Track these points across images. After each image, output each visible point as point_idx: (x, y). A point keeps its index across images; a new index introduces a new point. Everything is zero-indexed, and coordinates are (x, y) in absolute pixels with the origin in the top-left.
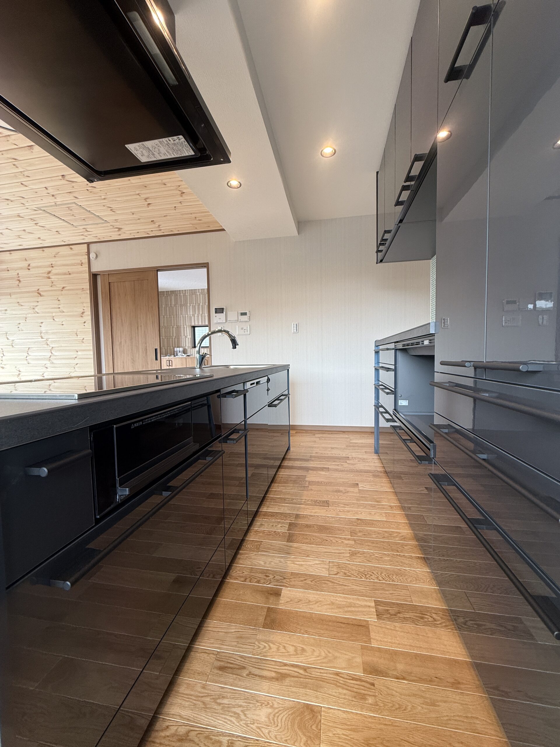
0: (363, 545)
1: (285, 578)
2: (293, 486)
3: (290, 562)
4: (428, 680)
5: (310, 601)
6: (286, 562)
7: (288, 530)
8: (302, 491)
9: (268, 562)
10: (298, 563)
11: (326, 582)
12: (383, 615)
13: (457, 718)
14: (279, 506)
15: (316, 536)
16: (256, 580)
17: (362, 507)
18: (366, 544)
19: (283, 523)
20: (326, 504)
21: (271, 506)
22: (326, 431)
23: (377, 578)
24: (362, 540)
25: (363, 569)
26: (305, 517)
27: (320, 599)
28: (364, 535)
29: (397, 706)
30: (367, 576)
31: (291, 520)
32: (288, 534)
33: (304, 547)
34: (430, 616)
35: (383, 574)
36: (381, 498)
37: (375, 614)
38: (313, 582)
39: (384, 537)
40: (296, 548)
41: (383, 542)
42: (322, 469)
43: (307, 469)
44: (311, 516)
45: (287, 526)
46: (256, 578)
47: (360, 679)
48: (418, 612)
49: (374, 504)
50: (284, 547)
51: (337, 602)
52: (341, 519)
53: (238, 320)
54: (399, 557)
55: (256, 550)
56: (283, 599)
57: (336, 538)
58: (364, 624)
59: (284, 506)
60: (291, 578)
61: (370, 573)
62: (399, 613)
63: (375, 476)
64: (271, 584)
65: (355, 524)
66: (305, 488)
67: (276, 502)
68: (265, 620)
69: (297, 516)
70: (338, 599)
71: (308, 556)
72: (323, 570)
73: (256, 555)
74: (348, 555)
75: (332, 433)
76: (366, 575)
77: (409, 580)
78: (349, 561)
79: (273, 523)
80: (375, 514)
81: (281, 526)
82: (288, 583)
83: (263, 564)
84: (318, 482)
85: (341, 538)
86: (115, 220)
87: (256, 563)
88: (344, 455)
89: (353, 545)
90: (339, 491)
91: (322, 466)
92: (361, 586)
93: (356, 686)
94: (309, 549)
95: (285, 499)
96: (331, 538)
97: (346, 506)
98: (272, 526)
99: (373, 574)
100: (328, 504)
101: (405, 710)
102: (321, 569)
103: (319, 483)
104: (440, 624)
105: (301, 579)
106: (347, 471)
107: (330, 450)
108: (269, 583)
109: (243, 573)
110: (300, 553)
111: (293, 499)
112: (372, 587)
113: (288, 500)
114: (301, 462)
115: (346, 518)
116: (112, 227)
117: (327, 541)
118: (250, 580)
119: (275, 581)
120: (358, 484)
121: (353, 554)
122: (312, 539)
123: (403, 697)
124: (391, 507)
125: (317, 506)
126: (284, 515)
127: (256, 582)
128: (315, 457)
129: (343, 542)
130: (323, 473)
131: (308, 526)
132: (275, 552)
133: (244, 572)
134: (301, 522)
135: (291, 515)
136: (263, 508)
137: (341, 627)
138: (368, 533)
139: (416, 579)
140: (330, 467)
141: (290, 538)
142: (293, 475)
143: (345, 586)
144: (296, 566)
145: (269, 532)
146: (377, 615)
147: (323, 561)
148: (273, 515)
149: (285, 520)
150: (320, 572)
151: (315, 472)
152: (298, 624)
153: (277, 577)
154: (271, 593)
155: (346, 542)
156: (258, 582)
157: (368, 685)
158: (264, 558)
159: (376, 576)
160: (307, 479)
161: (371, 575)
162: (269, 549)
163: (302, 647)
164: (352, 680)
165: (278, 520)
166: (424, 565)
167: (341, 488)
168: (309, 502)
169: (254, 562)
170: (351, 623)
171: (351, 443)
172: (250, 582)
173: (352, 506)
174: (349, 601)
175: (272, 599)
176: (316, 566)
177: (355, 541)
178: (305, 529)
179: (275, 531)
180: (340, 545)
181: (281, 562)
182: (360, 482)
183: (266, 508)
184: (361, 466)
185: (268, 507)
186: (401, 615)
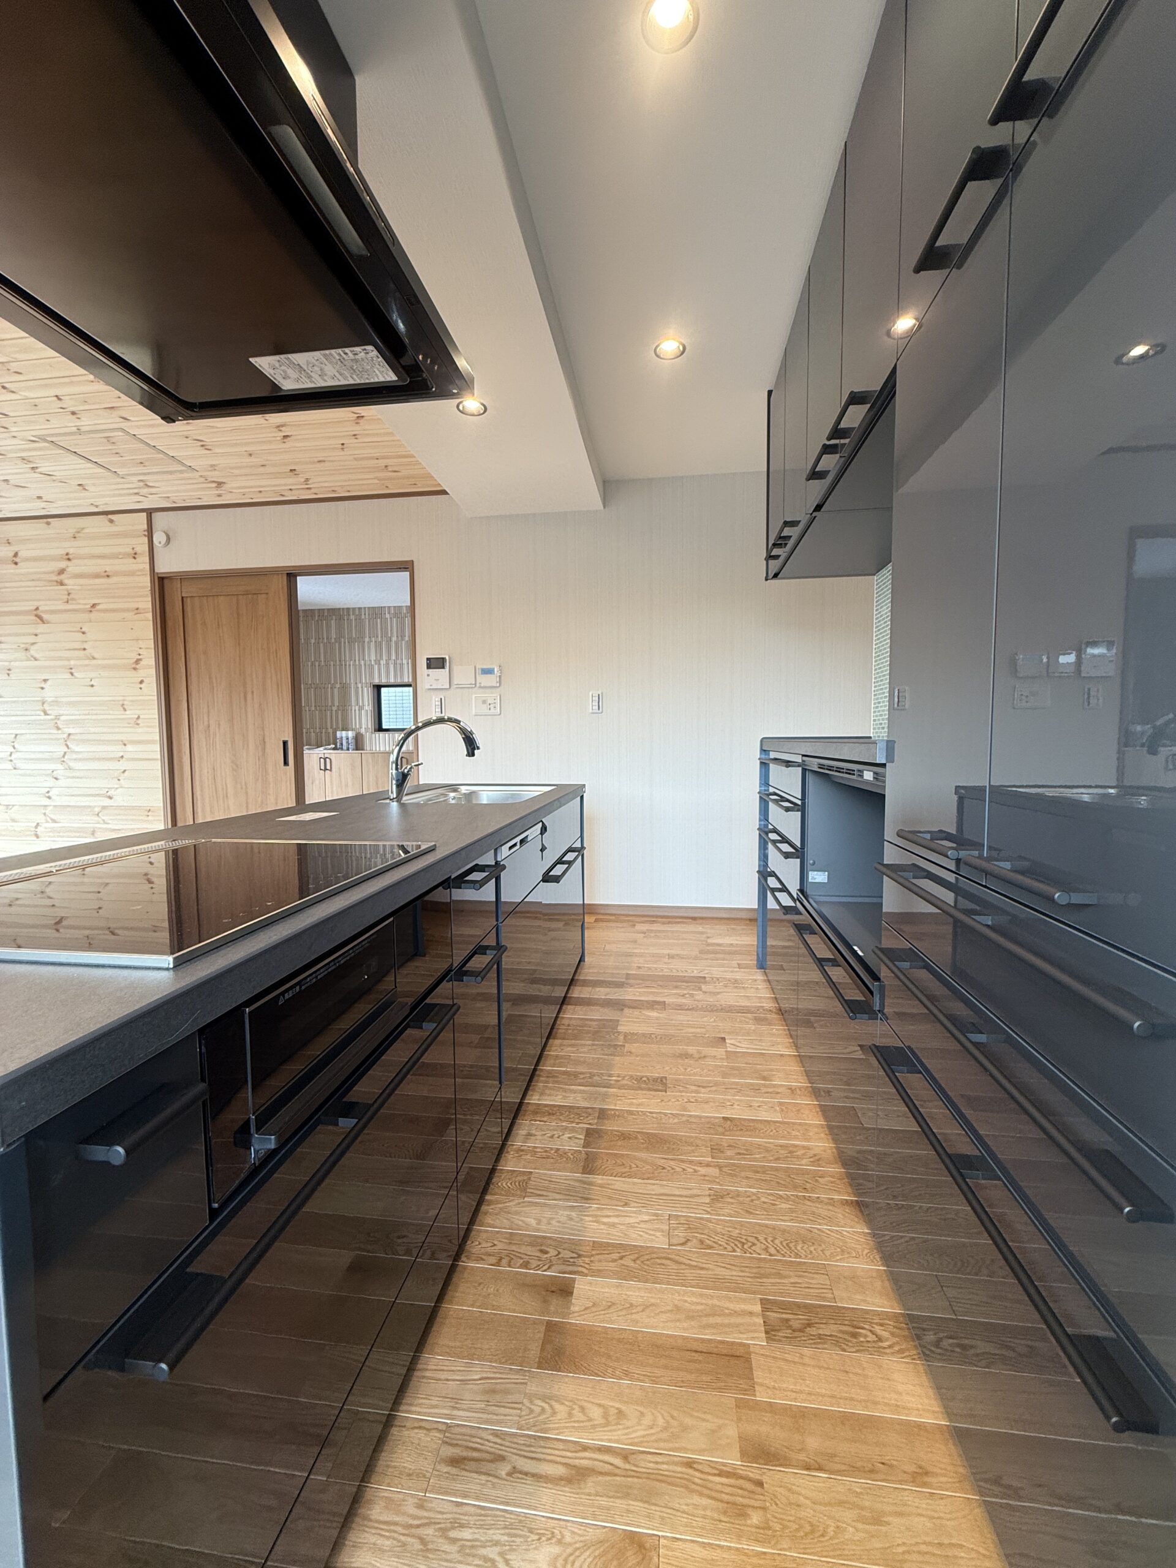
0: (735, 1176)
1: (580, 1256)
2: (593, 1045)
3: (591, 1219)
4: (867, 1469)
5: (632, 1305)
6: (582, 1220)
7: (583, 1147)
8: (611, 1055)
9: (545, 1221)
10: (605, 1220)
11: (664, 1261)
12: (778, 1331)
13: (923, 1548)
14: (565, 1091)
15: (641, 1160)
16: (522, 1261)
17: (733, 1091)
18: (743, 1174)
19: (573, 1130)
20: (660, 1084)
21: (547, 1092)
22: (657, 917)
23: (766, 1249)
24: (734, 1165)
25: (737, 1231)
26: (619, 1115)
27: (653, 1301)
28: (739, 1154)
29: (808, 1528)
30: (745, 1246)
31: (590, 1124)
32: (584, 1156)
33: (619, 1183)
34: (871, 1331)
35: (777, 1242)
36: (772, 1070)
37: (763, 1329)
38: (638, 1262)
39: (778, 1159)
40: (601, 1186)
41: (777, 1169)
42: (652, 1005)
43: (619, 1005)
44: (631, 1113)
45: (582, 1137)
46: (521, 1258)
47: (735, 1474)
48: (846, 1323)
49: (758, 1084)
50: (577, 1184)
51: (687, 1304)
52: (693, 1120)
53: (475, 684)
54: (809, 1203)
55: (519, 1193)
56: (578, 1302)
57: (683, 1161)
58: (740, 1351)
59: (575, 1092)
60: (592, 1256)
61: (750, 1239)
62: (809, 1325)
63: (758, 1020)
64: (553, 1268)
65: (721, 1130)
66: (615, 1049)
67: (557, 1082)
68: (543, 1349)
69: (603, 1114)
70: (689, 1300)
71: (626, 1204)
72: (658, 1234)
73: (519, 1204)
74: (707, 1200)
75: (669, 923)
76: (743, 1244)
77: (828, 1253)
78: (708, 1213)
79: (554, 1130)
80: (759, 1106)
81: (570, 1138)
82: (587, 1266)
83: (534, 1225)
84: (644, 1035)
85: (691, 1162)
86: (212, 466)
87: (520, 1223)
88: (695, 973)
89: (716, 1177)
90: (686, 1056)
91: (651, 998)
92: (733, 1268)
93: (728, 1490)
94: (626, 1187)
95: (576, 1075)
96: (672, 1163)
97: (703, 1090)
98: (552, 1137)
99: (756, 1242)
100: (665, 1085)
101: (823, 1536)
102: (652, 1233)
103: (647, 1038)
104: (890, 1347)
105: (615, 1256)
106: (703, 1009)
107: (666, 960)
108: (549, 1268)
109: (495, 1245)
110: (610, 1198)
111: (592, 1076)
112: (754, 1271)
113: (582, 1076)
114: (608, 990)
115: (700, 1117)
116: (202, 480)
117: (664, 1168)
118: (510, 1262)
119: (559, 1262)
120: (724, 1039)
121: (717, 1197)
122: (634, 1166)
123: (818, 1507)
124: (792, 1090)
125: (642, 1089)
126: (576, 1111)
127: (521, 1267)
128: (635, 977)
129: (695, 1171)
130: (654, 1014)
131: (624, 1136)
132: (558, 1196)
133: (496, 1243)
134: (610, 1126)
135: (590, 1110)
136: (532, 1095)
137: (695, 1361)
138: (747, 1150)
139: (843, 1251)
140: (667, 1000)
141: (589, 1165)
142: (591, 1020)
143: (702, 1269)
144: (602, 1227)
145: (546, 1151)
146: (767, 1332)
147: (656, 1215)
148: (553, 1111)
149: (578, 1123)
150: (652, 1241)
151: (636, 1012)
152: (609, 1357)
153: (567, 1254)
154: (553, 1289)
155: (703, 1170)
156: (526, 1265)
157: (749, 1486)
158: (536, 1211)
159: (764, 1247)
160: (621, 1028)
161: (754, 1244)
162: (547, 1189)
163: (617, 1409)
164: (719, 1475)
165: (564, 1124)
166: (856, 1219)
167: (691, 1050)
168: (625, 1082)
169: (517, 1222)
170: (715, 1350)
171: (708, 945)
172: (510, 1266)
173: (714, 1089)
174: (710, 1302)
175: (555, 1302)
176: (643, 1225)
177: (720, 1168)
178: (619, 1143)
179: (558, 1150)
180: (690, 1179)
181: (571, 1219)
182: (729, 1033)
183: (537, 1097)
184: (730, 997)
185: (542, 1094)
186: (812, 1331)
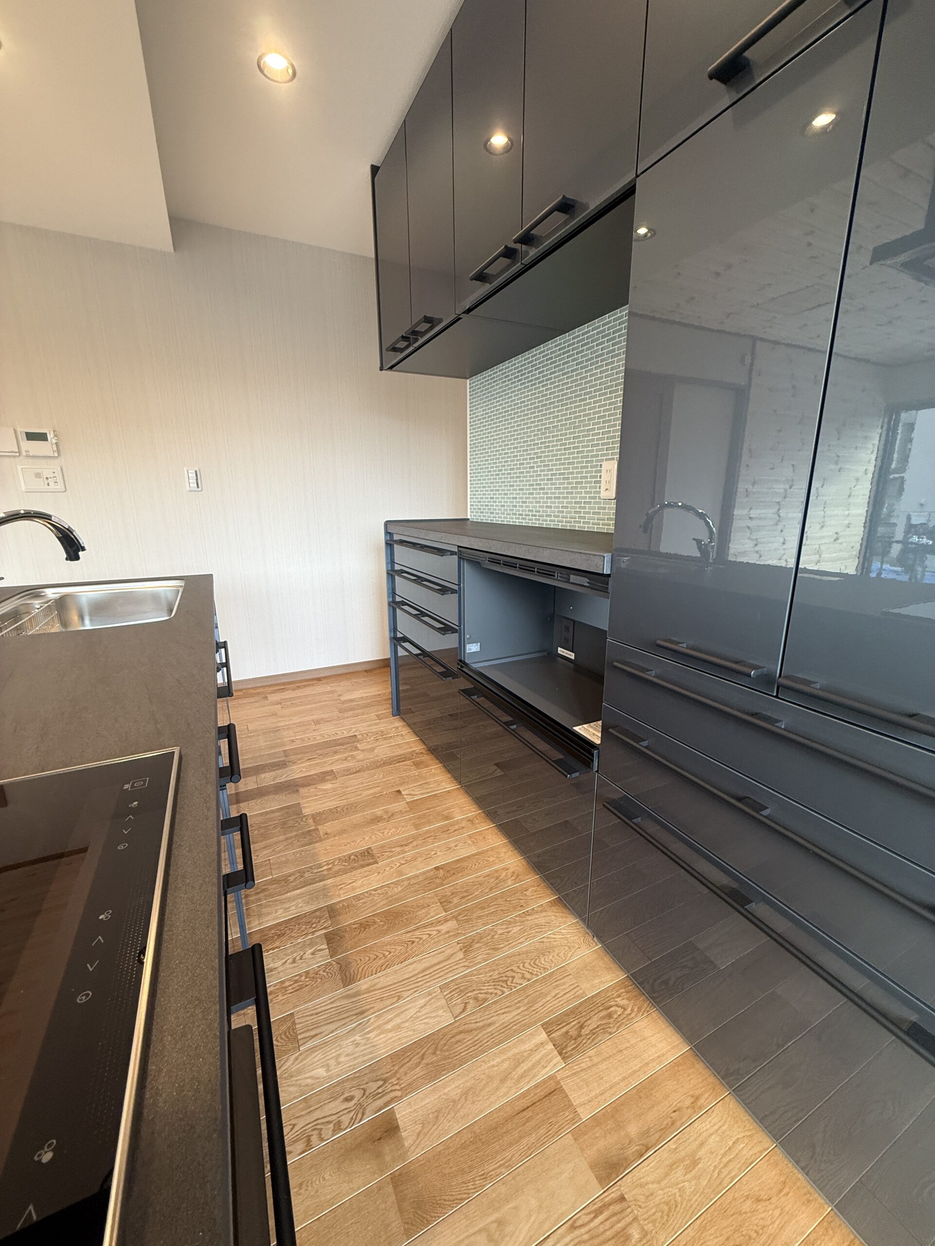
0: (471, 920)
1: (385, 1081)
2: (287, 839)
3: (375, 1033)
4: (670, 1124)
5: (454, 1101)
6: (368, 1039)
7: (331, 957)
8: (310, 844)
9: (332, 1062)
10: (389, 1026)
11: (458, 1038)
12: (566, 1047)
14: (282, 902)
15: (389, 944)
16: (331, 1125)
17: (430, 840)
18: (475, 915)
19: (312, 944)
20: (369, 857)
21: (264, 910)
22: (284, 684)
23: (523, 977)
24: (464, 910)
25: (497, 972)
26: (348, 906)
27: (469, 1084)
28: (463, 897)
30: (509, 983)
31: (325, 928)
32: (336, 967)
33: (384, 979)
34: (616, 1005)
35: (527, 965)
36: (449, 808)
37: (556, 1052)
38: (438, 1052)
39: (491, 889)
40: (368, 991)
41: (495, 898)
42: (324, 777)
43: (292, 787)
44: (357, 898)
45: (325, 946)
46: (329, 1122)
47: (604, 1205)
48: (601, 1008)
49: (445, 826)
50: (345, 1002)
52: (413, 881)
53: (19, 452)
54: (529, 918)
55: (290, 1046)
56: (407, 1134)
57: (425, 927)
58: (552, 1085)
59: (294, 898)
60: (396, 1072)
61: (509, 974)
62: (582, 1027)
63: (417, 765)
64: (367, 1112)
65: (438, 881)
66: (310, 835)
67: (270, 896)
68: (401, 1211)
69: (332, 912)
70: (495, 1062)
71: (399, 998)
72: (440, 1012)
73: (297, 1059)
74: (461, 955)
75: (298, 687)
76: (506, 981)
77: (562, 955)
78: (468, 967)
79: (292, 953)
80: (456, 846)
81: (313, 954)
82: (397, 1087)
83: (325, 1074)
84: (330, 810)
85: (431, 924)
87: (309, 1081)
88: (346, 734)
89: (457, 929)
90: (377, 820)
91: (318, 770)
92: (510, 1009)
94: (390, 980)
95: (285, 880)
96: (417, 933)
97: (406, 848)
98: (294, 961)
99: (514, 974)
100: (372, 856)
102: (434, 1014)
103: (334, 813)
104: (632, 1010)
105: (415, 1060)
106: (368, 768)
107: (313, 727)
108: (363, 1114)
109: (294, 1125)
110: (382, 999)
111: (302, 873)
112: (526, 1001)
113: (292, 878)
114: (272, 774)
115: (416, 876)
117: (413, 942)
118: (320, 1134)
119: (370, 1101)
120: (399, 791)
121: (467, 948)
122: (387, 953)
124: (470, 821)
125: (355, 868)
126: (304, 920)
127: (335, 1132)
128: (296, 751)
129: (439, 931)
130: (328, 786)
131: (364, 926)
132: (332, 1027)
133: (293, 1122)
134: (347, 920)
135: (318, 913)
136: (249, 923)
137: (528, 1121)
138: (466, 891)
139: (570, 948)
140: (335, 768)
141: (347, 975)
142: (273, 812)
143: (489, 1025)
144: (390, 1035)
145: (296, 981)
146: (560, 1054)
147: (429, 994)
148: (282, 930)
149: (313, 933)
150: (439, 1023)
151: (312, 789)
152: (462, 1172)
153: (373, 1087)
154: (378, 1135)
155: (444, 928)
156: (338, 1127)
157: (616, 1208)
158: (318, 1056)
159: (520, 975)
160: (306, 811)
161: (513, 977)
162: (316, 1025)
163: (495, 1221)
165: (299, 940)
166: (564, 915)
167: (379, 811)
168: (336, 868)
169: (304, 1082)
170: (536, 1098)
171: (344, 702)
172: (322, 1140)
173: (415, 843)
175: (387, 1148)
176: (424, 1011)
177: (455, 918)
178: (362, 935)
179: (307, 973)
180: (439, 941)
181: (357, 1045)
182: (401, 784)
183: (257, 923)
184: (383, 751)
185: (260, 916)
186: (585, 1031)
